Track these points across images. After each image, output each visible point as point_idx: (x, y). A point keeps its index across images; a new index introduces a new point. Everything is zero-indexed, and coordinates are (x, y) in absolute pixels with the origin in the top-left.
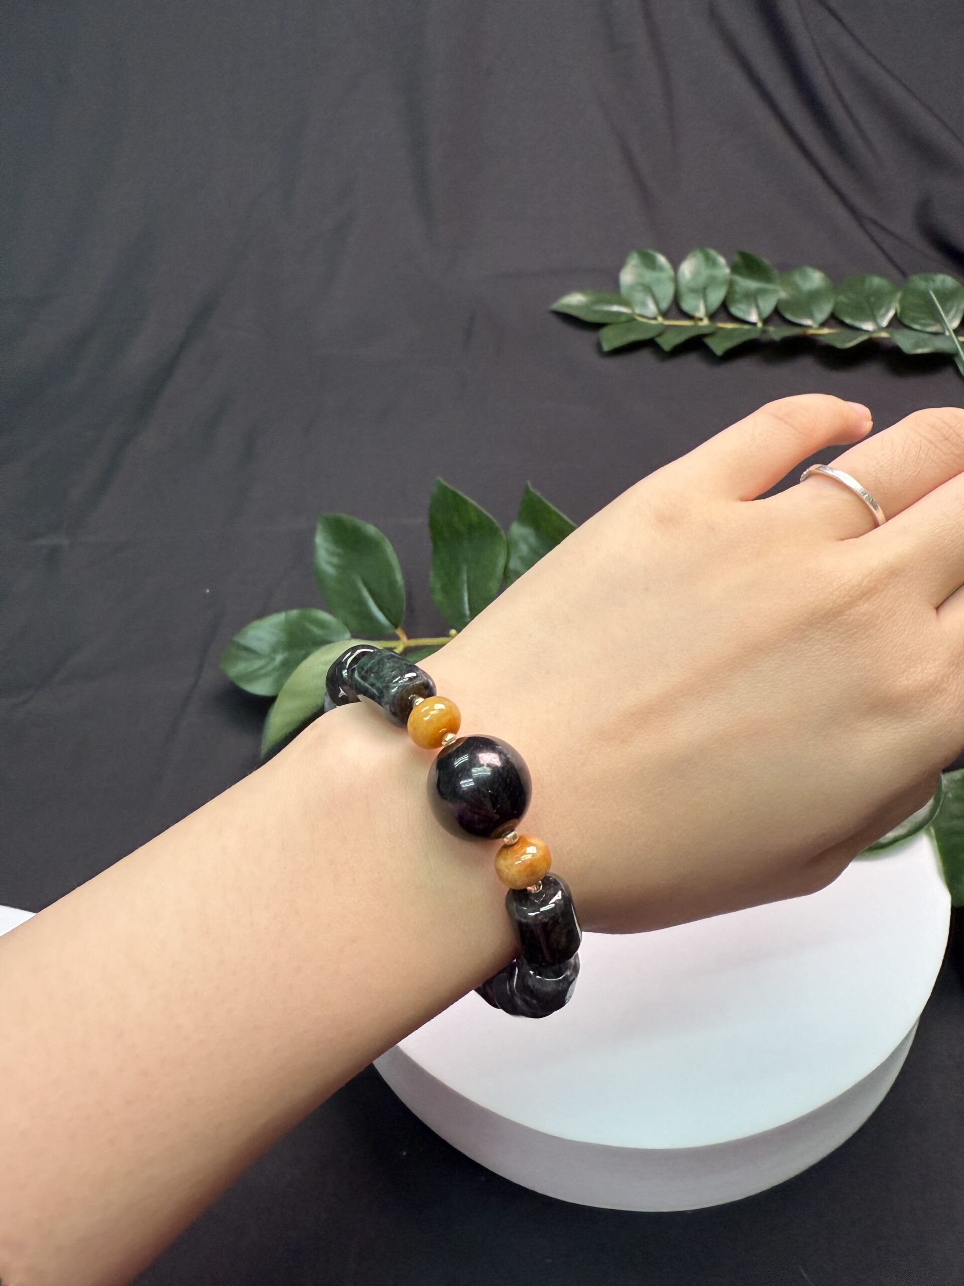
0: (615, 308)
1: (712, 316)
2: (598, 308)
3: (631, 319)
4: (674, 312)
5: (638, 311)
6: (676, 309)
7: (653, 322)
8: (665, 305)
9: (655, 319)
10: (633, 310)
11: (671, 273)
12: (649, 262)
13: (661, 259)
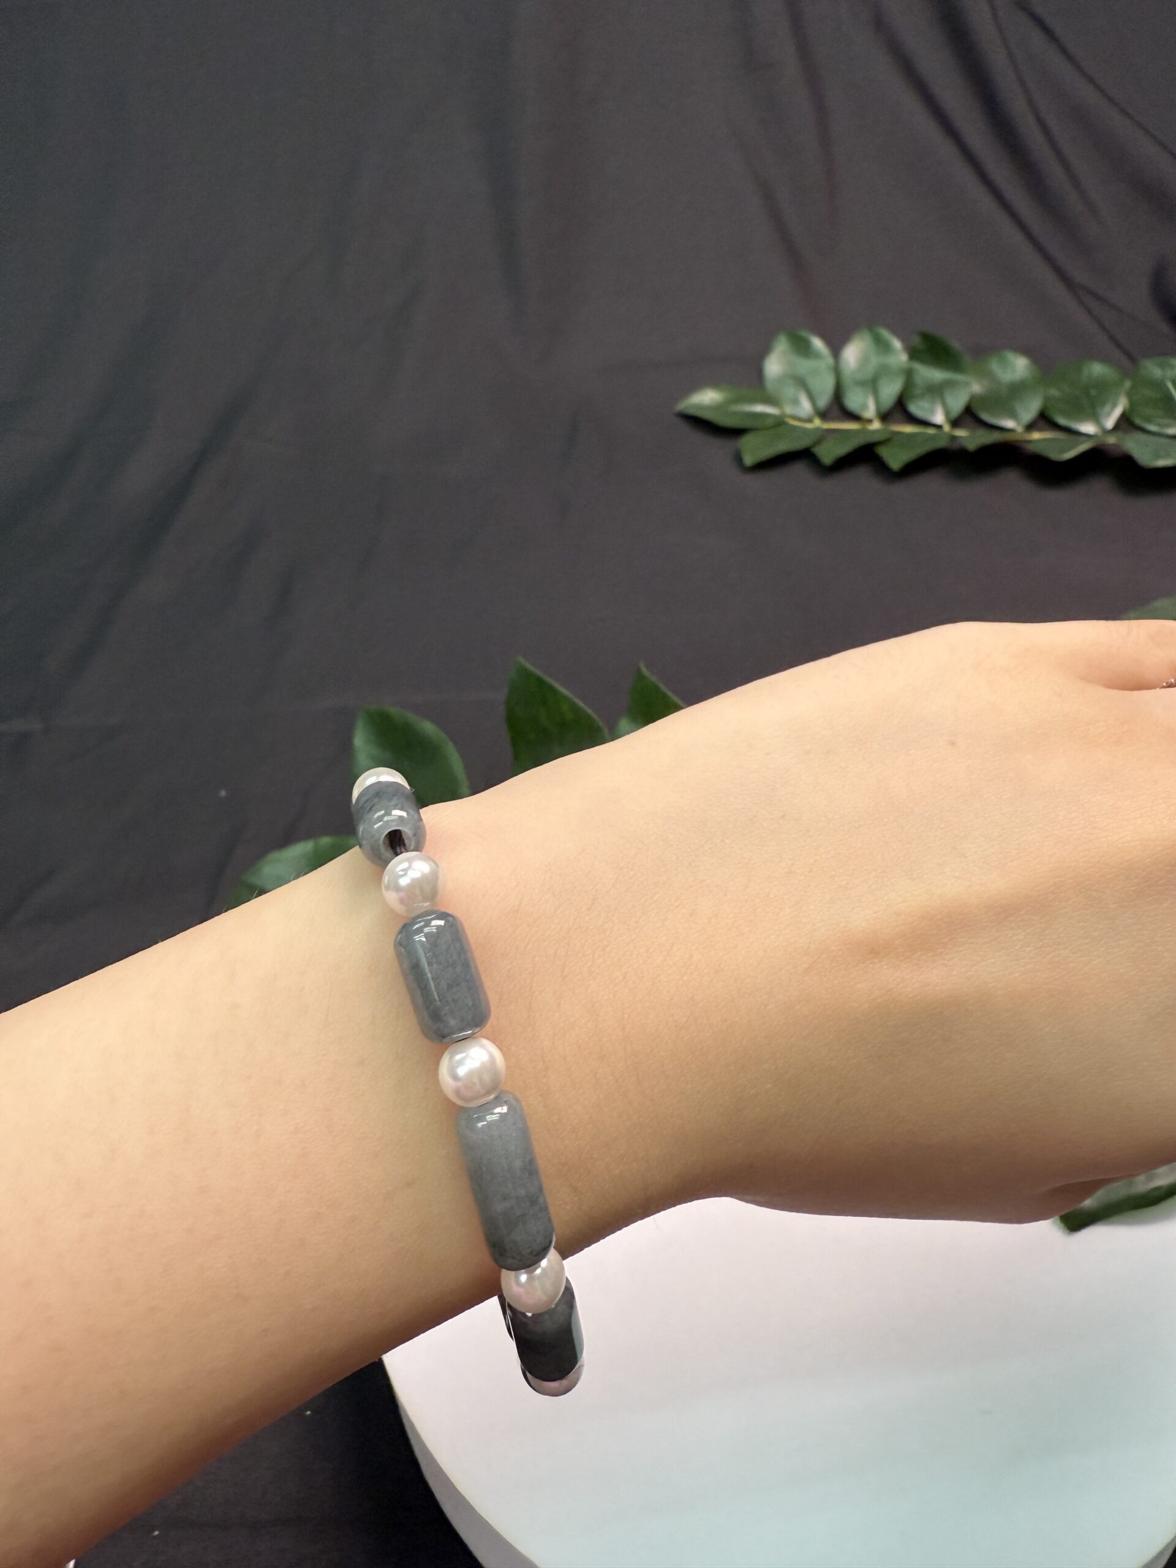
0: (759, 408)
1: (885, 417)
2: (737, 408)
3: (779, 423)
4: (836, 411)
5: (789, 410)
6: (838, 408)
7: (808, 426)
8: (823, 401)
10: (783, 409)
11: (830, 360)
12: (802, 348)
13: (818, 343)
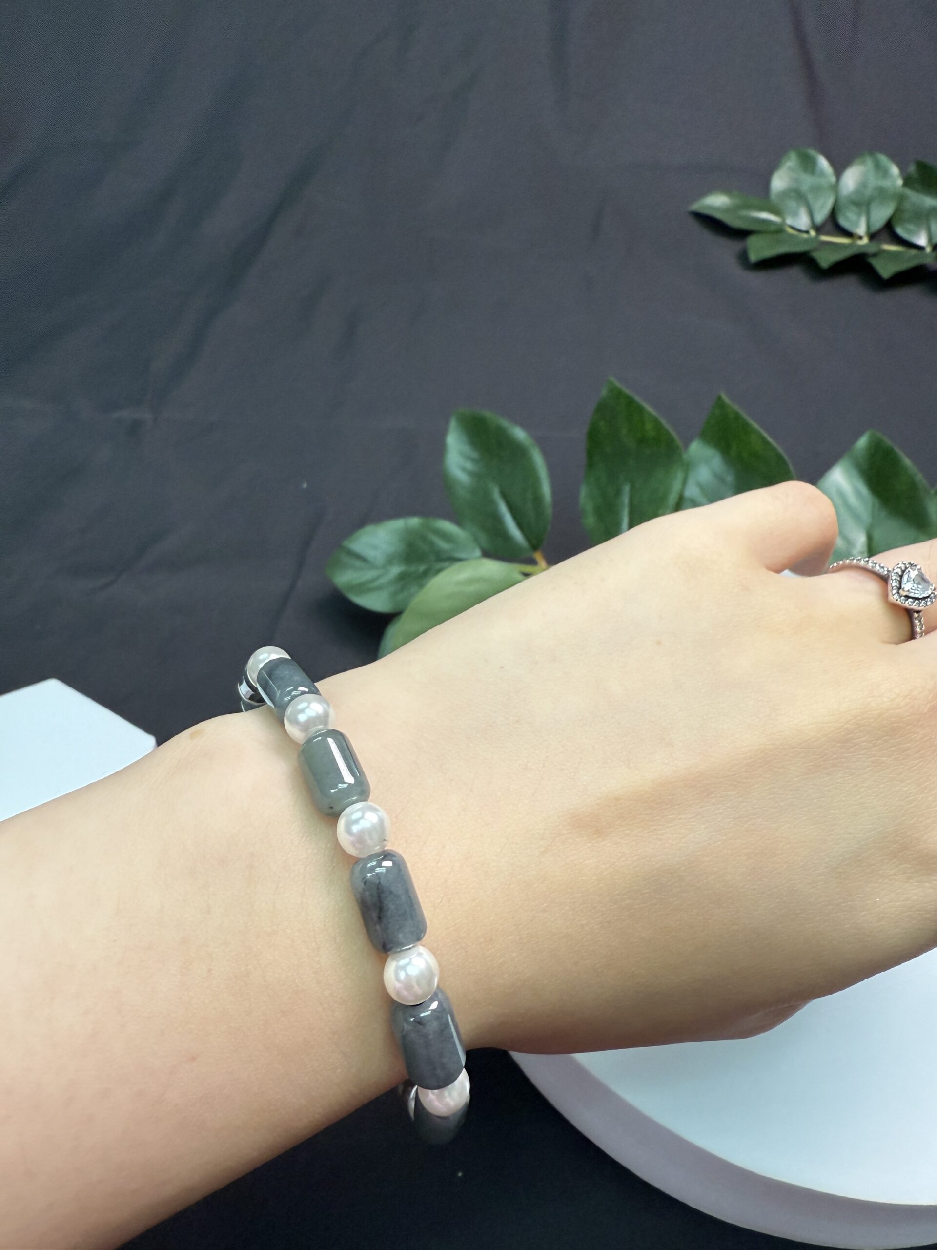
0: (764, 215)
1: (872, 236)
2: (744, 213)
3: (779, 230)
4: (829, 227)
5: (789, 221)
6: (833, 224)
7: (805, 236)
8: (821, 216)
9: (807, 232)
10: (784, 219)
11: (833, 179)
12: (808, 165)
13: (823, 163)
